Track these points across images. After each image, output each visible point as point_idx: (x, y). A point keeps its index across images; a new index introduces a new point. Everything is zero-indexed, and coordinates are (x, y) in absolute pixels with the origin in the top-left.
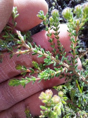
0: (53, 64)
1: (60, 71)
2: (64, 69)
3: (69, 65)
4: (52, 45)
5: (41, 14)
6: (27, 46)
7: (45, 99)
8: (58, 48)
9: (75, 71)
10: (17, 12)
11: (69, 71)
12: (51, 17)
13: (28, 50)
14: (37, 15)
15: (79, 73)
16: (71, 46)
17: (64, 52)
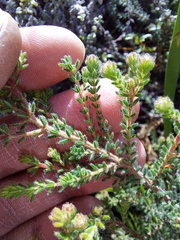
0: (89, 155)
1: (101, 170)
2: (109, 166)
3: (119, 156)
4: (87, 119)
5: (67, 61)
6: (39, 121)
7: (58, 221)
8: (99, 124)
9: (132, 169)
10: (25, 60)
11: (119, 169)
12: (85, 68)
13: (39, 131)
14: (59, 64)
15: (139, 173)
16: (121, 124)
17: (110, 132)
